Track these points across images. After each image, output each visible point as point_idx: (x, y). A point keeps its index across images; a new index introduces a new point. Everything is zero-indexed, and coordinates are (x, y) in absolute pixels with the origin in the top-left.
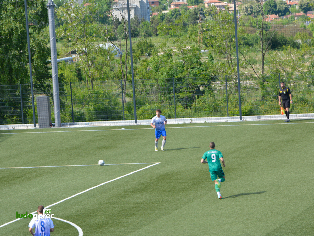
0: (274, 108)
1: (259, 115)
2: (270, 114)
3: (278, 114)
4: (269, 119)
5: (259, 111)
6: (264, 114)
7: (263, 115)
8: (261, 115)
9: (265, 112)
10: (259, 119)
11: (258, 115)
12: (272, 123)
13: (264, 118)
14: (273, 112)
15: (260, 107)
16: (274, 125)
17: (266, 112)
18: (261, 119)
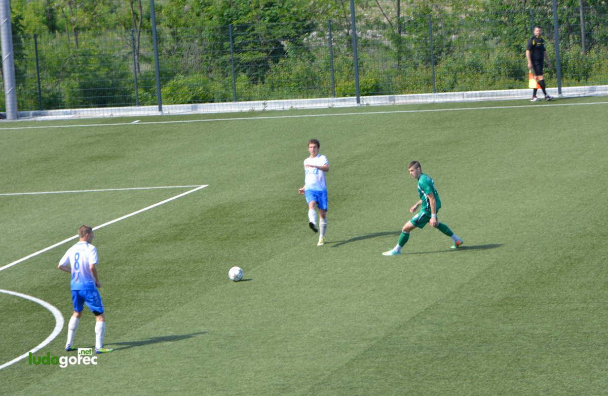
0: (420, 80)
1: (393, 94)
2: (412, 93)
3: (427, 93)
4: (412, 101)
5: (393, 87)
6: (401, 93)
7: (399, 94)
8: (396, 94)
9: (403, 89)
10: (393, 102)
11: (390, 94)
12: (418, 109)
13: (402, 99)
14: (417, 88)
15: (393, 80)
16: (421, 113)
17: (405, 89)
18: (396, 102)
